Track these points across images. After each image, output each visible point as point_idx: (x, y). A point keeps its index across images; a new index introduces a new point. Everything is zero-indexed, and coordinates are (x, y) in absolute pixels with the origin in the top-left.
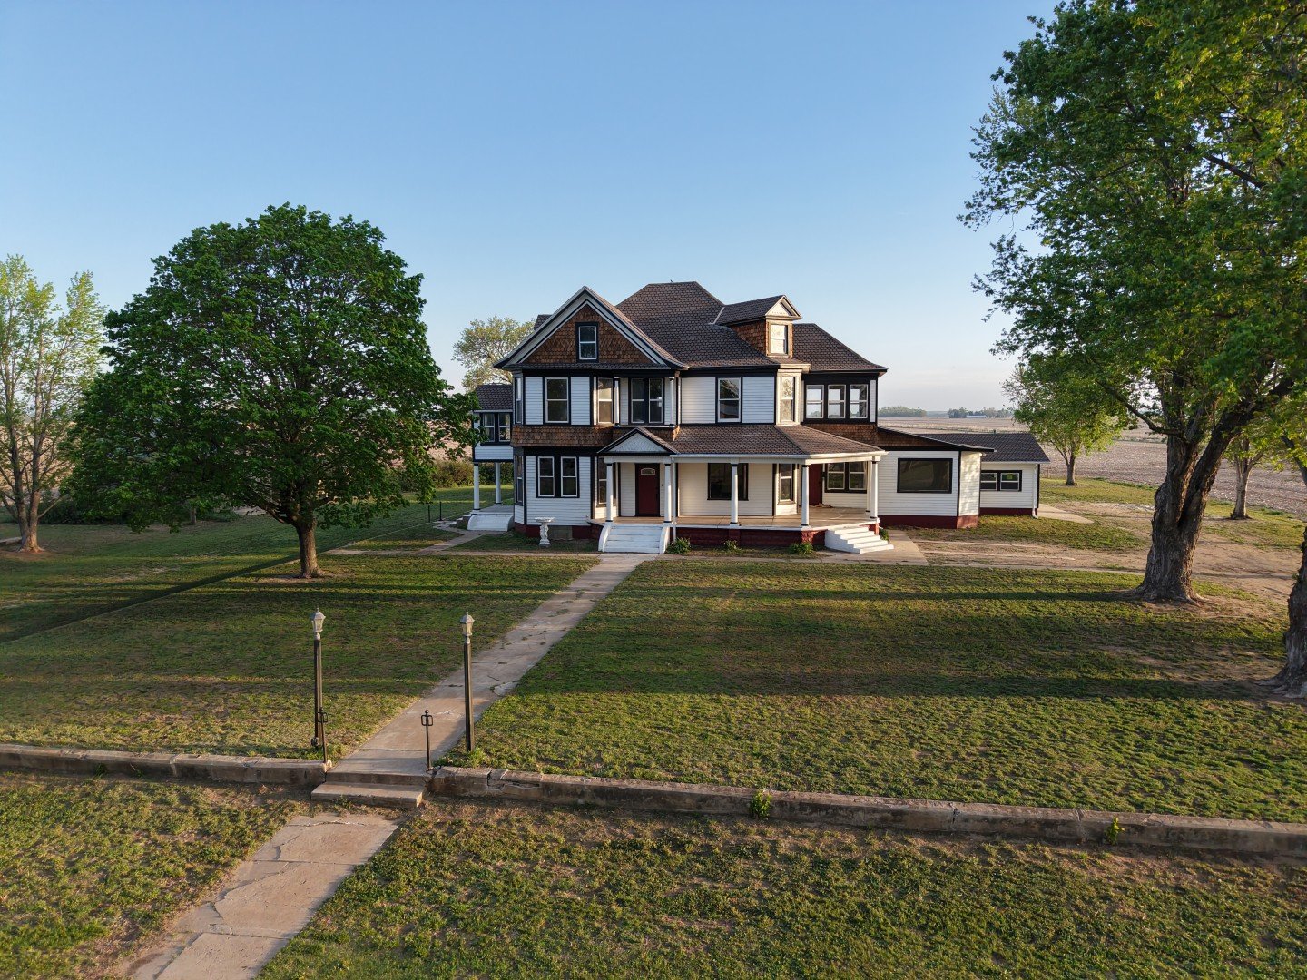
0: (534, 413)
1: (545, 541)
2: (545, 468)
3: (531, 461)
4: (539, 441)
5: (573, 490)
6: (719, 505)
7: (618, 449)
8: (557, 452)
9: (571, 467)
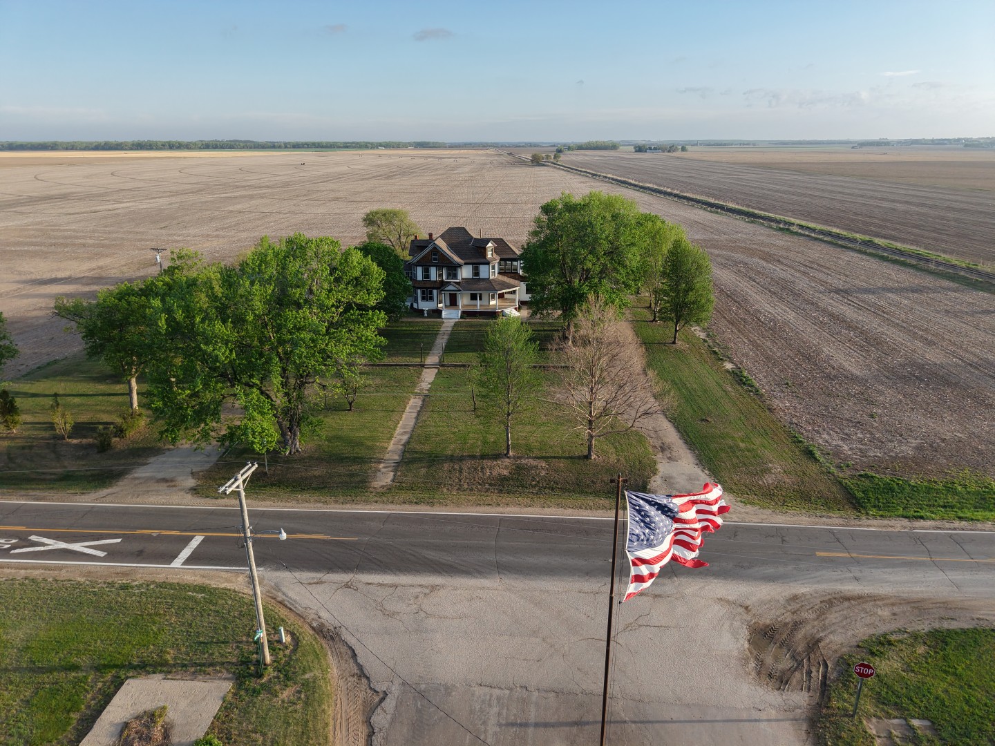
0: (420, 276)
1: (426, 315)
2: (423, 293)
3: (419, 291)
4: (422, 285)
5: (431, 299)
6: (473, 302)
7: (446, 289)
8: (427, 288)
9: (431, 293)
